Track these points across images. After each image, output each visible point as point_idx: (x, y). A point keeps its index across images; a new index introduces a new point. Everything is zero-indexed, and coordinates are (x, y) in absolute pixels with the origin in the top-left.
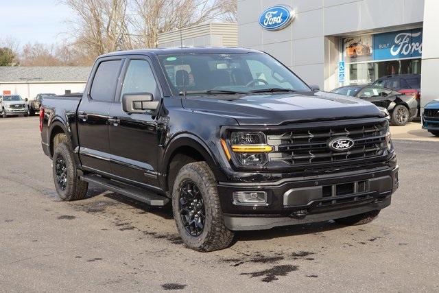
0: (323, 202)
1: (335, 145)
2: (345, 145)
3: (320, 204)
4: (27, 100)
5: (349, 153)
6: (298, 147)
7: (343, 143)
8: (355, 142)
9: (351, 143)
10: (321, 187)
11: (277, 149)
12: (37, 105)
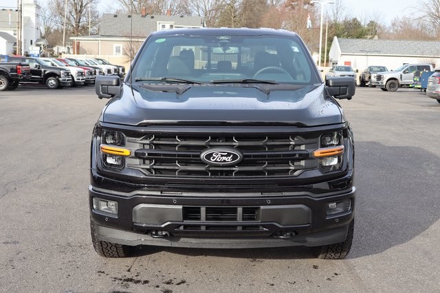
0: (186, 226)
1: (209, 156)
2: (224, 158)
3: (182, 228)
4: (357, 71)
5: (236, 169)
6: (160, 155)
7: (222, 156)
8: (245, 156)
9: (235, 157)
10: (181, 207)
11: (133, 155)
12: (367, 79)
